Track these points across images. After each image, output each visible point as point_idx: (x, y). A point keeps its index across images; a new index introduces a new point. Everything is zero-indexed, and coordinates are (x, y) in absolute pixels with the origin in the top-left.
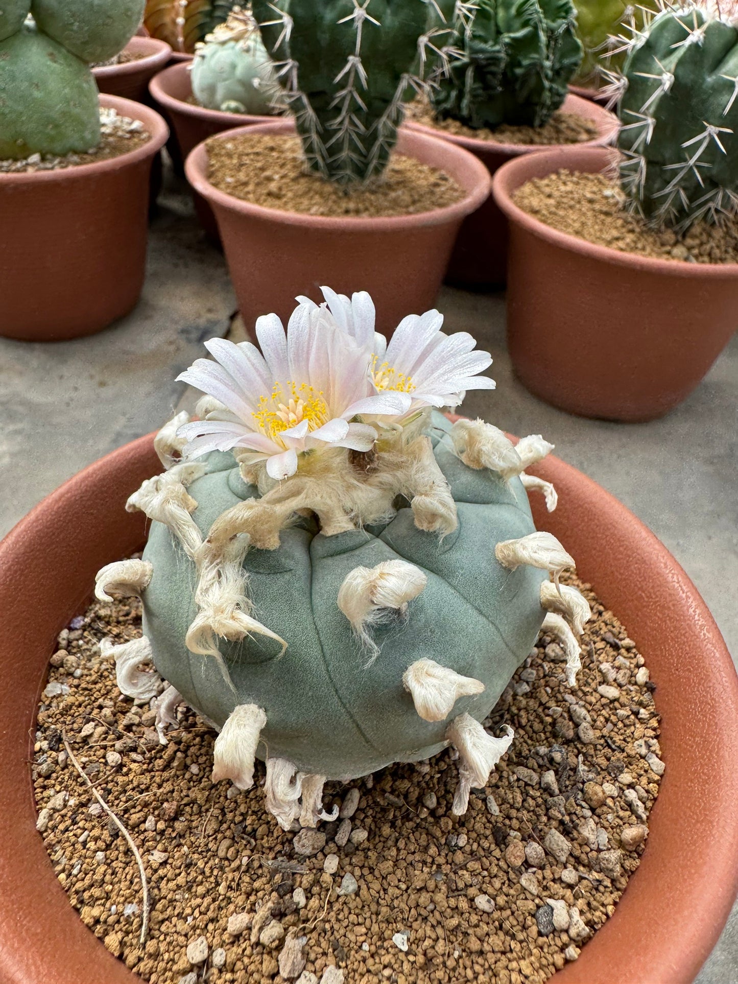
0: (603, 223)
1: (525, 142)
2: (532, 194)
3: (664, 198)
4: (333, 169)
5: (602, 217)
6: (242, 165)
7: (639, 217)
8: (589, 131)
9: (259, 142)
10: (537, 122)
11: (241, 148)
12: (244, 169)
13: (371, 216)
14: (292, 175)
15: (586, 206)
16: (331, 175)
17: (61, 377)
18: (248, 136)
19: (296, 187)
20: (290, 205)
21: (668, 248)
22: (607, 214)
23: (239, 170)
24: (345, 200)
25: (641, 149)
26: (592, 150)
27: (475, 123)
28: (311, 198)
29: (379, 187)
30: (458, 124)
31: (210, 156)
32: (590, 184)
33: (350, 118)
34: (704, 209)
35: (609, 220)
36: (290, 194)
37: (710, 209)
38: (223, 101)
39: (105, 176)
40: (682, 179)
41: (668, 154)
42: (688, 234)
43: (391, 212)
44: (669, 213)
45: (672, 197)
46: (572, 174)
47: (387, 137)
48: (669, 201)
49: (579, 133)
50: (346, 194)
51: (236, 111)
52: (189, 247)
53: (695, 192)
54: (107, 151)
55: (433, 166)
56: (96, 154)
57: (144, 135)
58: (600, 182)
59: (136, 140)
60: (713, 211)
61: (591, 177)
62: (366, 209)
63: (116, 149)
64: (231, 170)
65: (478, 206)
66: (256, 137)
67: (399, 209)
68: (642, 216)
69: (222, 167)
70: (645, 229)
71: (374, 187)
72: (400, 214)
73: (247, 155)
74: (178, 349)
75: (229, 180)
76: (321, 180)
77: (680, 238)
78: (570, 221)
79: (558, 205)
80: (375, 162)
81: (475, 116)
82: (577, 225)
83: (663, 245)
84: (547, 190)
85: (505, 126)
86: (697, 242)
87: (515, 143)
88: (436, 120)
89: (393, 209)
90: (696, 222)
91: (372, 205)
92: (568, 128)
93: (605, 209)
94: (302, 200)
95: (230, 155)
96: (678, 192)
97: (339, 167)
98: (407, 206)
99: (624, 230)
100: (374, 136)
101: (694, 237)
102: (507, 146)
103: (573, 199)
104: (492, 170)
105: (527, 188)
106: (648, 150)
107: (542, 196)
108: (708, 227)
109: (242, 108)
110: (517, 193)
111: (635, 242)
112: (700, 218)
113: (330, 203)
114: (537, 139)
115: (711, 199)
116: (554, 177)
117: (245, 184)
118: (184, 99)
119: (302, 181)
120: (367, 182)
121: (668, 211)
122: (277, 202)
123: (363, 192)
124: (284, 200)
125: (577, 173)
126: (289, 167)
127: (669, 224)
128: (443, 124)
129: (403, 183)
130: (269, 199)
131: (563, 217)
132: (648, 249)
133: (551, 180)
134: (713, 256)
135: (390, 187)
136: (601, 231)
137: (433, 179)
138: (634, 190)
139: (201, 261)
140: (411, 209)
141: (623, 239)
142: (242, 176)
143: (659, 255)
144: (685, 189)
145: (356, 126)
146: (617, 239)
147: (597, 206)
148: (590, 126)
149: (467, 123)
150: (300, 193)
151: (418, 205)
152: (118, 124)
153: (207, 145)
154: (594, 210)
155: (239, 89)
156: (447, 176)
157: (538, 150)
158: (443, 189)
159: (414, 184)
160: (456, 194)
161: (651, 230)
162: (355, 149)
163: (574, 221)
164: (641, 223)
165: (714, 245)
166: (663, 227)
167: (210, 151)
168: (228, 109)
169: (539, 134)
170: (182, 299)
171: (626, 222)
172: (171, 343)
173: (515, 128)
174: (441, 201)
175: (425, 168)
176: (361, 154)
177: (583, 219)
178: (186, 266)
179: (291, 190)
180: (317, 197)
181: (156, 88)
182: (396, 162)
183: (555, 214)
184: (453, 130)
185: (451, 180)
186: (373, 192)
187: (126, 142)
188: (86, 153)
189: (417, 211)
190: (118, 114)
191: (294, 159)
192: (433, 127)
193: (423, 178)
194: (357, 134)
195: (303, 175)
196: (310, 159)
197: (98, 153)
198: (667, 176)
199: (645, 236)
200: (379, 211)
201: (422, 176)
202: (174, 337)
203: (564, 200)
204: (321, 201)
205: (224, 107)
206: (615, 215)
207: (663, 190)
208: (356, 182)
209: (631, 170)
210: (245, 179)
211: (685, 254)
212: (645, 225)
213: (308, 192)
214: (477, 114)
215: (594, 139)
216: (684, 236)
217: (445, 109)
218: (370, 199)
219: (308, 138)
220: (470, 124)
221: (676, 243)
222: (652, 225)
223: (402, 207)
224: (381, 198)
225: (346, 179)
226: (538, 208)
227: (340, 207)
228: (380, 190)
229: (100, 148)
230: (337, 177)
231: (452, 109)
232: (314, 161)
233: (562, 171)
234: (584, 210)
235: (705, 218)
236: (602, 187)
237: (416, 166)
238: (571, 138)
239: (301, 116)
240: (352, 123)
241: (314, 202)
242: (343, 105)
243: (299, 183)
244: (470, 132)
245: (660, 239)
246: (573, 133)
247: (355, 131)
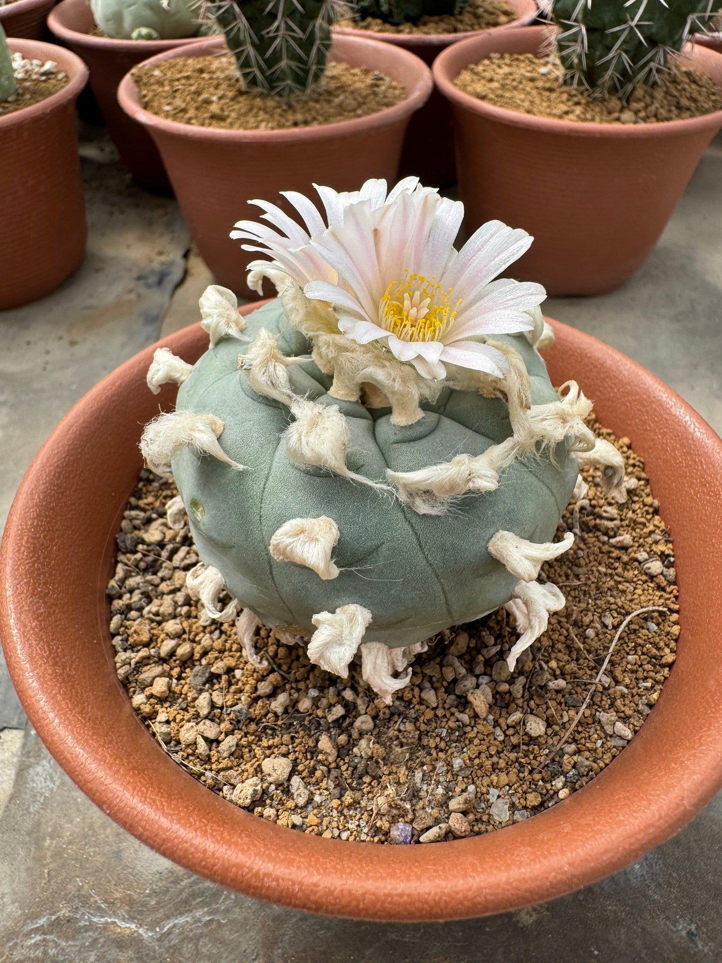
0: (549, 100)
1: (449, 32)
2: (472, 81)
3: (606, 65)
4: (272, 82)
5: (547, 93)
6: (176, 91)
7: (583, 88)
8: (506, 13)
9: (185, 65)
10: (457, 11)
11: (169, 74)
12: (178, 94)
13: (320, 123)
14: (230, 94)
15: (529, 86)
16: (272, 88)
17: (28, 343)
18: (171, 61)
19: (237, 107)
20: (237, 125)
21: (616, 115)
22: (551, 90)
23: (174, 97)
24: (290, 113)
25: (580, 16)
26: (516, 30)
27: (396, 19)
28: (256, 116)
29: (320, 94)
30: (379, 21)
31: (139, 87)
32: (522, 65)
33: (286, 23)
34: (646, 69)
35: (553, 96)
36: (233, 115)
37: (651, 70)
38: (132, 31)
39: (36, 121)
40: (624, 42)
41: (607, 17)
42: (632, 99)
43: (339, 118)
44: (613, 80)
45: (614, 62)
46: (502, 57)
47: (322, 39)
48: (612, 67)
49: (498, 16)
50: (290, 107)
51: (149, 37)
52: (119, 193)
53: (636, 52)
54: (28, 96)
55: (364, 67)
56: (16, 100)
57: (60, 76)
58: (531, 62)
59: (53, 82)
60: (654, 71)
61: (521, 58)
62: (314, 119)
63: (37, 94)
64: (165, 98)
65: (425, 99)
66: (180, 61)
67: (346, 114)
68: (587, 86)
69: (155, 96)
70: (590, 99)
71: (315, 96)
72: (350, 118)
73: (178, 80)
74: (139, 296)
75: (167, 108)
76: (261, 95)
77: (625, 104)
78: (519, 102)
79: (503, 86)
80: (314, 67)
81: (395, 11)
82: (527, 104)
83: (610, 113)
84: (487, 75)
85: (426, 18)
86: (642, 104)
87: (439, 33)
88: (355, 21)
89: (341, 115)
90: (638, 86)
91: (317, 112)
92: (486, 11)
93: (548, 85)
94: (248, 118)
95: (160, 83)
96: (620, 55)
97: (279, 79)
98: (354, 110)
99: (570, 103)
100: (311, 40)
101: (638, 100)
102: (435, 37)
103: (514, 80)
104: (429, 62)
105: (466, 76)
106: (588, 16)
107: (483, 82)
108: (649, 90)
109: (155, 34)
110: (457, 81)
111: (583, 113)
112: (643, 79)
113: (276, 117)
114: (460, 26)
115: (651, 60)
116: (486, 62)
117: (184, 111)
118: (86, 32)
119: (241, 99)
120: (308, 91)
121: (612, 78)
122: (222, 124)
123: (306, 102)
124: (229, 121)
125: (507, 56)
126: (224, 86)
127: (613, 90)
128: (364, 24)
129: (342, 88)
130: (214, 122)
131: (511, 98)
132: (597, 118)
133: (484, 65)
134: (659, 117)
135: (329, 93)
136: (549, 107)
137: (369, 80)
138: (576, 61)
140: (359, 112)
141: (572, 112)
142: (178, 102)
143: (609, 122)
144: (626, 52)
145: (293, 31)
146: (567, 113)
147: (540, 84)
148: (506, 7)
149: (389, 19)
150: (243, 111)
151: (364, 107)
152: (29, 67)
153: (133, 75)
154: (537, 88)
155: (147, 13)
156: (382, 75)
157: (465, 37)
158: (383, 88)
159: (352, 88)
160: (397, 92)
161: (595, 99)
162: (294, 56)
163: (523, 101)
164: (586, 94)
165: (658, 106)
166: (607, 96)
167: (138, 81)
168: (140, 37)
169: (461, 22)
171: (571, 96)
172: (130, 291)
173: (436, 18)
174: (385, 100)
175: (356, 71)
176: (299, 60)
177: (530, 98)
178: (122, 212)
179: (233, 110)
180: (261, 113)
181: (54, 24)
182: (333, 69)
183: (502, 96)
184: (376, 28)
185: (387, 79)
186: (317, 101)
187: (43, 85)
188: (6, 101)
189: (366, 113)
190: (24, 58)
191: (228, 78)
192: (354, 28)
193: (360, 82)
194: (294, 38)
195: (241, 93)
196: (245, 75)
197: (19, 101)
198: (608, 41)
199: (592, 106)
200: (327, 119)
201: (356, 78)
202: (131, 285)
203: (507, 82)
204: (267, 116)
205: (135, 34)
206: (558, 90)
207: (607, 55)
208: (298, 92)
209: (569, 41)
210: (183, 105)
211: (633, 118)
212: (589, 96)
213: (251, 110)
214: (397, 7)
215: (513, 20)
216: (628, 101)
217: (362, 7)
218: (315, 108)
219: (243, 51)
220: (390, 20)
221: (622, 110)
222: (597, 95)
223: (350, 111)
224: (326, 106)
225: (287, 89)
226: (484, 94)
227: (287, 120)
228: (322, 98)
229: (18, 95)
230: (277, 90)
231: (370, 6)
232: (250, 77)
233: (493, 55)
234: (528, 89)
235: (646, 81)
236: (535, 66)
237: (347, 70)
238: (491, 21)
239: (232, 29)
240: (289, 28)
241: (260, 118)
242: (277, 10)
243: (239, 102)
244: (393, 28)
245: (606, 107)
246: (493, 17)
247: (290, 36)
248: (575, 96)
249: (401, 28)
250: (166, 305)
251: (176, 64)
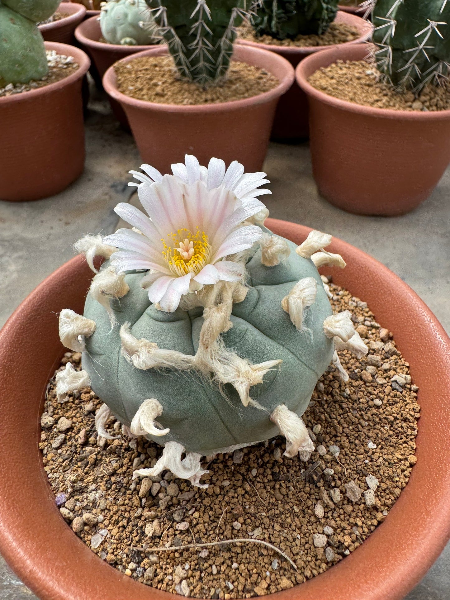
0: (367, 91)
1: (314, 45)
2: (321, 78)
3: (405, 71)
4: (195, 74)
5: (367, 88)
6: (139, 77)
7: (389, 85)
8: (353, 34)
9: (147, 62)
10: (320, 31)
11: (136, 67)
12: (139, 80)
13: (221, 102)
14: (170, 81)
15: (356, 82)
16: (194, 79)
17: (42, 222)
18: (139, 59)
19: (172, 89)
20: (170, 100)
22: (369, 85)
23: (137, 81)
24: (204, 93)
25: (388, 41)
26: (357, 46)
27: (281, 36)
28: (183, 95)
29: (225, 83)
30: (270, 37)
31: (117, 74)
32: (357, 68)
33: (203, 40)
34: (431, 76)
35: (371, 89)
36: (169, 93)
37: (435, 75)
38: (121, 38)
39: (54, 93)
40: (416, 58)
41: (406, 43)
42: (422, 93)
43: (234, 98)
44: (409, 80)
45: (410, 70)
46: (345, 62)
47: (226, 50)
48: (408, 73)
49: (347, 36)
50: (204, 89)
51: (131, 44)
52: (111, 133)
53: (424, 66)
54: (54, 77)
55: (256, 66)
56: (46, 80)
57: (75, 66)
58: (363, 66)
59: (70, 69)
60: (437, 77)
61: (357, 63)
62: (218, 98)
63: (59, 76)
64: (131, 82)
65: (288, 89)
66: (145, 59)
67: (238, 96)
68: (392, 84)
69: (125, 80)
70: (394, 93)
71: (221, 84)
72: (240, 99)
73: (140, 71)
74: (111, 198)
75: (131, 88)
76: (188, 82)
77: (417, 96)
78: (346, 93)
79: (338, 83)
80: (220, 67)
81: (281, 32)
82: (351, 95)
83: (406, 102)
84: (330, 74)
85: (300, 36)
86: (428, 98)
87: (306, 46)
88: (256, 36)
89: (235, 96)
90: (426, 85)
91: (221, 94)
92: (340, 33)
93: (367, 83)
94: (177, 96)
95: (130, 73)
96: (414, 66)
97: (198, 73)
98: (243, 94)
99: (381, 95)
100: (219, 50)
101: (426, 95)
102: (302, 49)
103: (347, 78)
104: (295, 65)
105: (318, 74)
106: (393, 41)
107: (327, 78)
108: (434, 87)
109: (134, 42)
110: (311, 78)
111: (389, 102)
112: (429, 82)
113: (195, 96)
114: (321, 42)
115: (435, 70)
116: (333, 65)
117: (141, 90)
118: (97, 40)
119: (177, 84)
120: (217, 81)
121: (408, 80)
122: (162, 99)
123: (215, 87)
124: (166, 97)
125: (348, 62)
126: (166, 76)
127: (409, 88)
128: (260, 39)
129: (239, 79)
130: (157, 98)
131: (341, 90)
132: (397, 106)
133: (332, 68)
134: (439, 106)
135: (231, 82)
136: (366, 96)
137: (257, 75)
138: (386, 68)
139: (119, 142)
140: (246, 95)
141: (381, 100)
142: (138, 85)
143: (404, 108)
144: (418, 64)
145: (207, 45)
146: (377, 101)
147: (363, 81)
148: (354, 30)
149: (276, 36)
150: (175, 92)
151: (250, 92)
152: (58, 60)
153: (114, 67)
154: (361, 84)
155: (130, 29)
156: (266, 72)
157: (322, 49)
158: (265, 80)
159: (246, 79)
160: (273, 83)
161: (398, 93)
162: (207, 60)
163: (349, 92)
164: (392, 89)
165: (439, 99)
166: (405, 91)
167: (117, 71)
168: (126, 43)
169: (322, 39)
170: (110, 166)
171: (382, 90)
172: (106, 194)
173: (306, 37)
174: (264, 88)
175: (252, 68)
176: (210, 62)
177: (355, 91)
178: (110, 145)
179: (170, 91)
180: (187, 93)
181: (79, 34)
182: (234, 66)
183: (337, 89)
184: (268, 42)
185: (269, 74)
186: (221, 87)
187: (64, 70)
188: (41, 80)
189: (250, 96)
190: (57, 54)
191: (170, 71)
192: (254, 41)
193: (252, 75)
194: (208, 50)
195: (177, 80)
196: (180, 70)
197: (48, 79)
198: (406, 57)
199: (395, 97)
200: (226, 99)
201: (251, 73)
202: (107, 190)
203: (341, 79)
204: (190, 95)
205: (122, 42)
206: (374, 86)
207: (404, 66)
208: (210, 82)
209: (382, 56)
210: (140, 87)
211: (421, 106)
212: (394, 90)
213: (180, 91)
214: (281, 29)
215: (357, 38)
216: (419, 95)
217: (261, 29)
218: (220, 91)
219: (177, 56)
220: (278, 37)
221: (414, 100)
222: (399, 90)
223: (240, 94)
224: (226, 89)
225: (203, 80)
226: (325, 86)
227: (201, 98)
228: (226, 85)
229: (49, 76)
230: (198, 79)
231: (266, 28)
232: (182, 71)
233: (338, 61)
234: (355, 84)
235: (432, 82)
236: (364, 69)
237: (246, 67)
238: (342, 39)
239: (171, 42)
240: (204, 43)
241: (185, 96)
242: (197, 32)
243: (174, 86)
244: (279, 42)
245: (404, 98)
246: (343, 36)
247: (206, 49)
248: (385, 90)
249: (283, 42)
251: (142, 61)
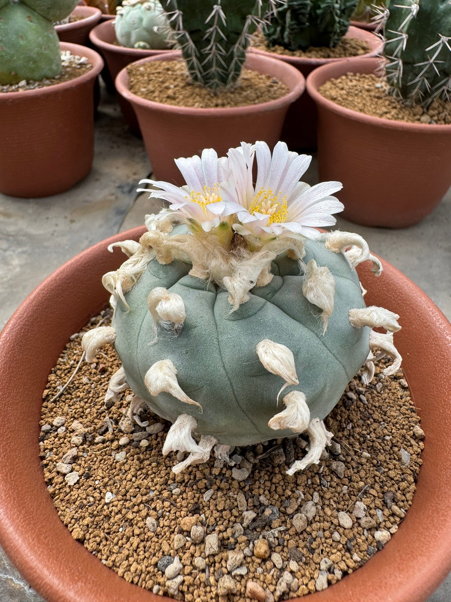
0: (376, 103)
1: (324, 57)
2: (331, 88)
3: (414, 86)
4: (206, 79)
5: (376, 100)
6: (151, 80)
7: (399, 98)
8: (364, 49)
9: (160, 65)
10: (332, 44)
11: (149, 70)
12: (151, 82)
13: (232, 106)
14: (182, 85)
15: (365, 94)
16: (206, 83)
17: (47, 218)
18: (152, 62)
19: (184, 92)
20: (181, 104)
21: (418, 117)
22: (379, 98)
23: (149, 84)
24: (215, 98)
25: (399, 54)
26: (367, 60)
27: (293, 48)
28: (194, 99)
29: (236, 89)
30: (282, 48)
31: (130, 76)
32: (367, 81)
33: (216, 46)
34: (441, 90)
35: (380, 101)
36: (181, 97)
37: (444, 90)
38: (135, 43)
39: (66, 91)
40: (426, 72)
41: (416, 56)
42: (431, 107)
43: (244, 104)
44: (418, 94)
45: (420, 84)
46: (355, 75)
47: (239, 57)
48: (418, 87)
49: (358, 50)
50: (215, 94)
51: (144, 48)
52: (119, 136)
53: (434, 80)
54: (67, 76)
55: (267, 75)
57: (88, 66)
58: (373, 79)
59: (83, 69)
60: (446, 92)
61: (367, 76)
62: (229, 103)
63: (72, 75)
64: (143, 84)
65: (298, 97)
66: (158, 63)
67: (249, 102)
68: (401, 97)
69: (138, 82)
70: (403, 106)
71: (232, 90)
72: (250, 104)
73: (153, 74)
74: (117, 198)
75: (143, 90)
76: (200, 87)
77: (425, 110)
78: (356, 103)
79: (348, 94)
80: (232, 73)
81: (292, 43)
82: (360, 106)
83: (415, 115)
84: (341, 85)
85: (311, 48)
86: (436, 112)
87: (317, 58)
88: (268, 47)
89: (245, 102)
90: (435, 100)
91: (232, 100)
92: (351, 47)
93: (377, 95)
94: (188, 100)
95: (142, 75)
96: (423, 81)
97: (211, 78)
98: (254, 100)
99: (390, 107)
100: (231, 57)
101: (434, 109)
102: (314, 60)
103: (357, 90)
104: (306, 75)
105: (328, 85)
106: (404, 54)
107: (337, 89)
108: (442, 102)
109: (148, 46)
110: (321, 88)
111: (397, 114)
112: (438, 97)
113: (206, 100)
114: (332, 54)
115: (444, 84)
116: (344, 77)
117: (153, 92)
118: (111, 43)
119: (188, 88)
120: (228, 86)
121: (417, 94)
122: (173, 102)
123: (226, 93)
124: (178, 100)
125: (358, 75)
126: (179, 80)
127: (418, 101)
128: (273, 49)
129: (250, 86)
130: (168, 100)
131: (351, 101)
132: (406, 118)
133: (342, 79)
134: (447, 120)
135: (242, 88)
136: (375, 108)
137: (268, 83)
138: (395, 81)
139: (128, 144)
140: (257, 101)
141: (389, 112)
142: (151, 87)
143: (413, 121)
144: (427, 79)
145: (220, 51)
146: (386, 113)
147: (372, 94)
148: (365, 45)
149: (288, 47)
150: (187, 95)
151: (260, 99)
152: (72, 60)
153: (127, 69)
154: (370, 96)
155: (145, 33)
156: (277, 81)
157: (333, 61)
158: (275, 88)
159: (257, 87)
160: (283, 91)
161: (406, 106)
162: (219, 65)
163: (359, 103)
164: (401, 102)
165: (447, 113)
166: (414, 104)
167: (130, 73)
168: (139, 47)
169: (333, 52)
170: (118, 168)
171: (391, 102)
172: (112, 194)
173: (317, 49)
174: (275, 96)
175: (263, 76)
176: (223, 68)
177: (364, 102)
178: (118, 147)
179: (181, 94)
180: (198, 97)
181: (93, 37)
182: (245, 74)
183: (346, 99)
184: (279, 52)
185: (280, 83)
186: (232, 93)
187: (78, 70)
188: (54, 78)
189: (260, 102)
190: (71, 54)
191: (182, 75)
192: (267, 51)
193: (263, 83)
194: (221, 55)
195: (188, 84)
196: (192, 74)
197: (61, 79)
198: (416, 71)
199: (404, 110)
200: (236, 104)
201: (261, 81)
202: (114, 191)
203: (351, 91)
204: (201, 100)
205: (136, 45)
206: (384, 98)
207: (414, 80)
208: (221, 87)
209: (393, 69)
210: (152, 89)
211: (429, 120)
212: (403, 103)
213: (192, 95)
214: (294, 40)
215: (368, 53)
216: (428, 109)
217: (274, 39)
218: (230, 97)
219: (190, 60)
220: (290, 48)
221: (423, 114)
222: (408, 103)
223: (251, 101)
224: (237, 96)
225: (215, 85)
226: (335, 97)
227: (212, 103)
228: (237, 91)
229: (62, 75)
230: (210, 84)
231: (278, 39)
232: (194, 75)
233: (349, 73)
234: (364, 96)
235: (440, 97)
236: (374, 82)
237: (257, 75)
238: (353, 53)
239: (186, 46)
240: (218, 49)
241: (195, 100)
242: (211, 38)
243: (186, 90)
244: (291, 53)
245: (413, 112)
246: (354, 50)
247: (219, 54)
248: (394, 103)
249: (295, 53)
250: (131, 205)
251: (155, 65)
